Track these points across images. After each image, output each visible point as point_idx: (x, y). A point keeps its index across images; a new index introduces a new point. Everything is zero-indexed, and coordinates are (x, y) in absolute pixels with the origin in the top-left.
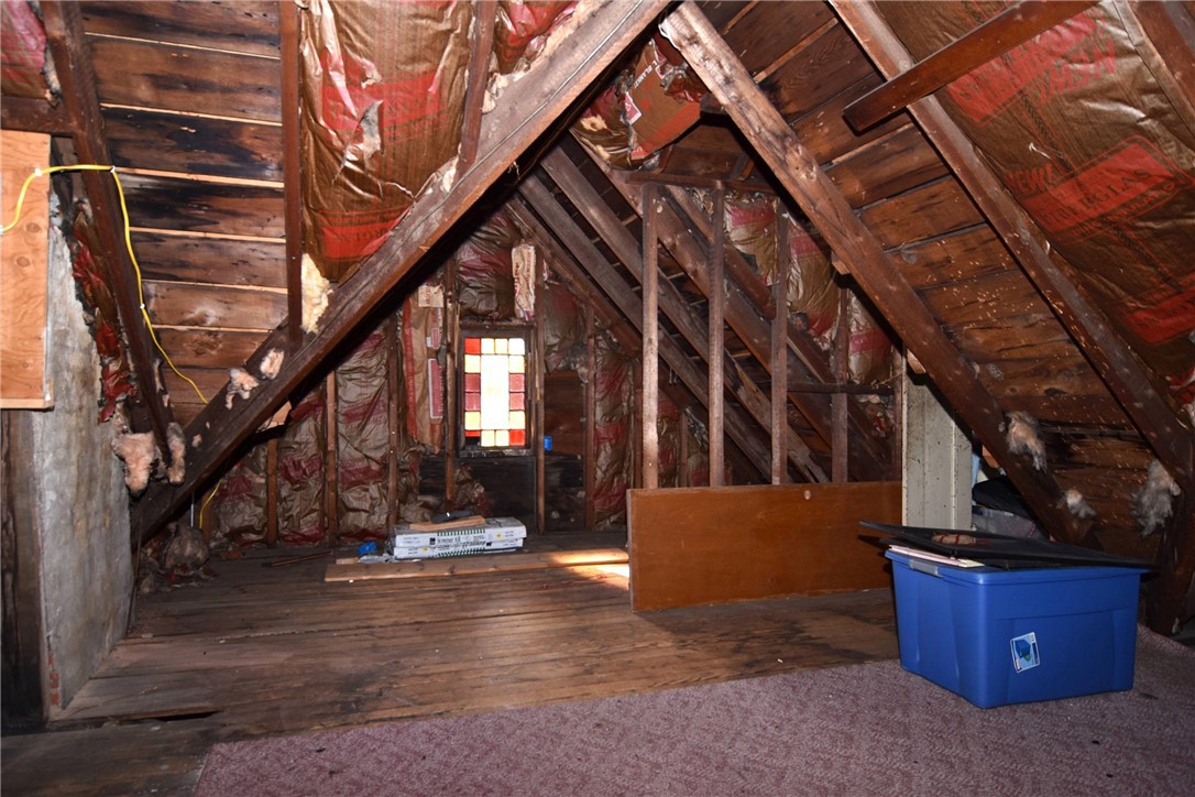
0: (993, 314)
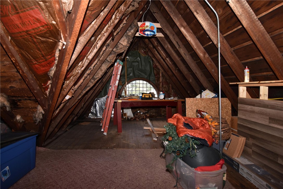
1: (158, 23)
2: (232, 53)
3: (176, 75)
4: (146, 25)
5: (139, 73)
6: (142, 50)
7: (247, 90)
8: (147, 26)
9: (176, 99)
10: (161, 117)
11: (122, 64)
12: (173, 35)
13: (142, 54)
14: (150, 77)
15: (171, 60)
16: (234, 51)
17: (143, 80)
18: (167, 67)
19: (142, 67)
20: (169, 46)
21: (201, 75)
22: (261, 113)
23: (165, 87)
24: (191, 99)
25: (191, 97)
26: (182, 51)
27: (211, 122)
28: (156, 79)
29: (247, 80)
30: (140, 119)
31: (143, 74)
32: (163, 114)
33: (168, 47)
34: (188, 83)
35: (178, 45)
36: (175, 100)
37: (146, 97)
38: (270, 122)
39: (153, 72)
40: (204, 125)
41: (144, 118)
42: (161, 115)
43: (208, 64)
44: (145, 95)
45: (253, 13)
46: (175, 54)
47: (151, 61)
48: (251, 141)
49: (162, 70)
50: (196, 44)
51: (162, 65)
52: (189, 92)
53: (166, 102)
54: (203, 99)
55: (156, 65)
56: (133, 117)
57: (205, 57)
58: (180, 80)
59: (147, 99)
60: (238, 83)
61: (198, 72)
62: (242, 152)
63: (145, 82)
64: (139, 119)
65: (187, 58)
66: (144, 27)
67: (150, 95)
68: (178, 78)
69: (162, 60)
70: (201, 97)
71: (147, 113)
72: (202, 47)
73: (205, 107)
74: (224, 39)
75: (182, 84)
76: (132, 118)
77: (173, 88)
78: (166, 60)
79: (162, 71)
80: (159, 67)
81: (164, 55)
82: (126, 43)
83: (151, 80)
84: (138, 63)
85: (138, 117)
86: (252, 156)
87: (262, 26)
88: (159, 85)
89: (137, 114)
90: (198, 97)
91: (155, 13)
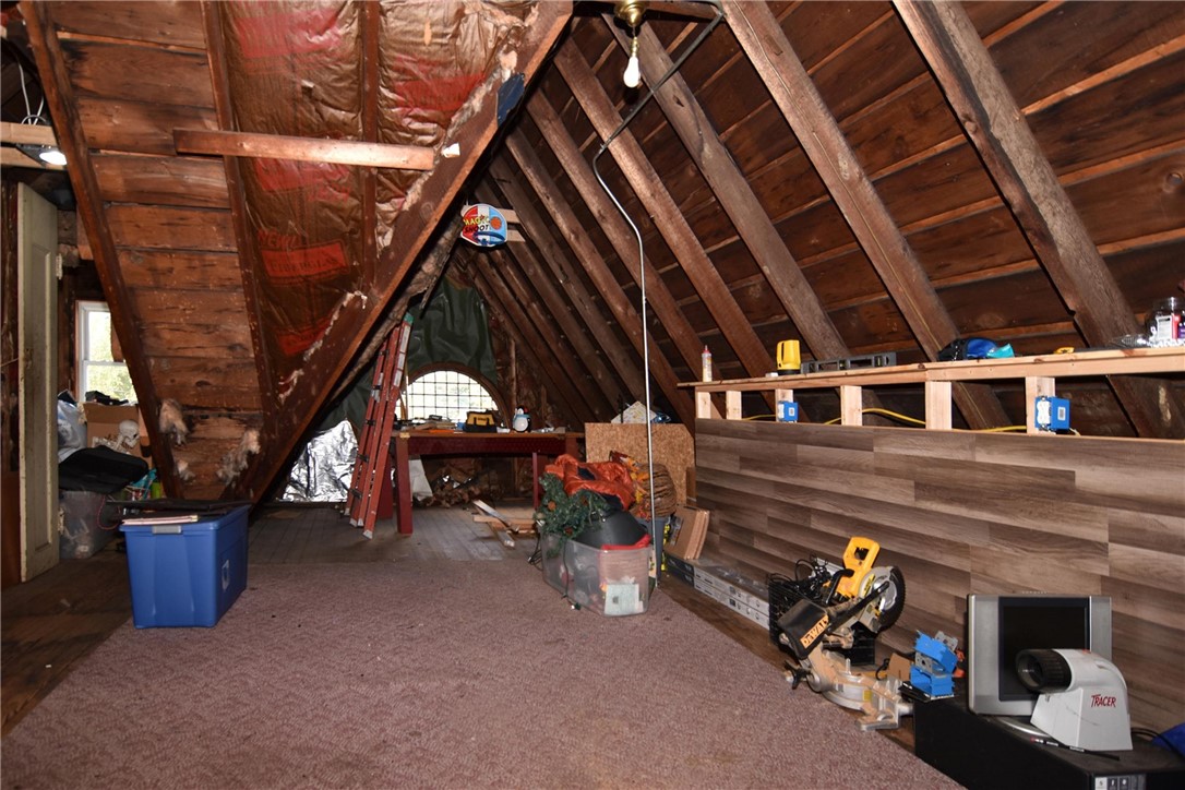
0: (185, 320)
1: (512, 208)
2: (677, 313)
3: (559, 356)
4: (479, 215)
5: (447, 347)
6: (455, 270)
7: (712, 399)
8: (482, 217)
9: (561, 430)
10: (517, 496)
11: (411, 322)
12: (551, 246)
13: (454, 282)
14: (481, 362)
15: (545, 309)
16: (681, 308)
17: (459, 370)
18: (533, 329)
19: (456, 325)
20: (539, 271)
21: (624, 361)
22: (730, 450)
23: (527, 397)
24: (599, 424)
25: (598, 422)
26: (574, 291)
27: (637, 474)
28: (498, 368)
29: (707, 376)
30: (453, 501)
31: (457, 350)
32: (522, 489)
33: (536, 274)
34: (594, 382)
35: (564, 273)
36: (559, 435)
37: (479, 423)
38: (741, 468)
39: (488, 346)
40: (619, 477)
41: (464, 500)
42: (515, 493)
43: (635, 333)
44: (475, 419)
45: (697, 242)
46: (555, 296)
47: (482, 307)
48: (718, 516)
49: (516, 338)
50: (606, 280)
51: (516, 321)
52: (597, 412)
53: (533, 439)
54: (627, 426)
55: (497, 321)
56: (431, 495)
57: (626, 314)
58: (570, 374)
59: (481, 429)
60: (692, 384)
61: (615, 352)
62: (702, 543)
63: (464, 378)
64: (449, 502)
65: (588, 310)
66: (474, 218)
67: (490, 417)
68: (566, 367)
69: (518, 306)
70: (622, 421)
71: (473, 482)
72: (619, 289)
73: (631, 449)
74: (661, 280)
75: (579, 387)
76: (427, 500)
77: (550, 401)
78: (529, 310)
79: (518, 341)
80: (508, 327)
81: (525, 293)
82: (431, 266)
83: (483, 370)
84: (441, 314)
85: (447, 495)
86: (721, 551)
87: (714, 269)
88: (509, 388)
89: (442, 488)
90: (616, 421)
91: (504, 181)
